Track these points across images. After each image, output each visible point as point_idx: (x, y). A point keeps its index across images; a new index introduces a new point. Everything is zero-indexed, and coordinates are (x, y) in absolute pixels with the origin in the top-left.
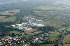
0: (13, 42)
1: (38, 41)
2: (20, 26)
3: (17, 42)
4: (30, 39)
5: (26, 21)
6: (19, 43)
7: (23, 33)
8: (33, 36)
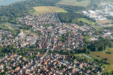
0: (78, 32)
1: (110, 36)
2: (92, 14)
3: (83, 33)
4: (100, 32)
5: (101, 8)
6: (85, 35)
7: (93, 23)
8: (105, 29)
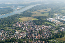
2: (52, 19)
3: (50, 29)
4: (58, 28)
5: (55, 16)
7: (54, 24)
8: (60, 26)
